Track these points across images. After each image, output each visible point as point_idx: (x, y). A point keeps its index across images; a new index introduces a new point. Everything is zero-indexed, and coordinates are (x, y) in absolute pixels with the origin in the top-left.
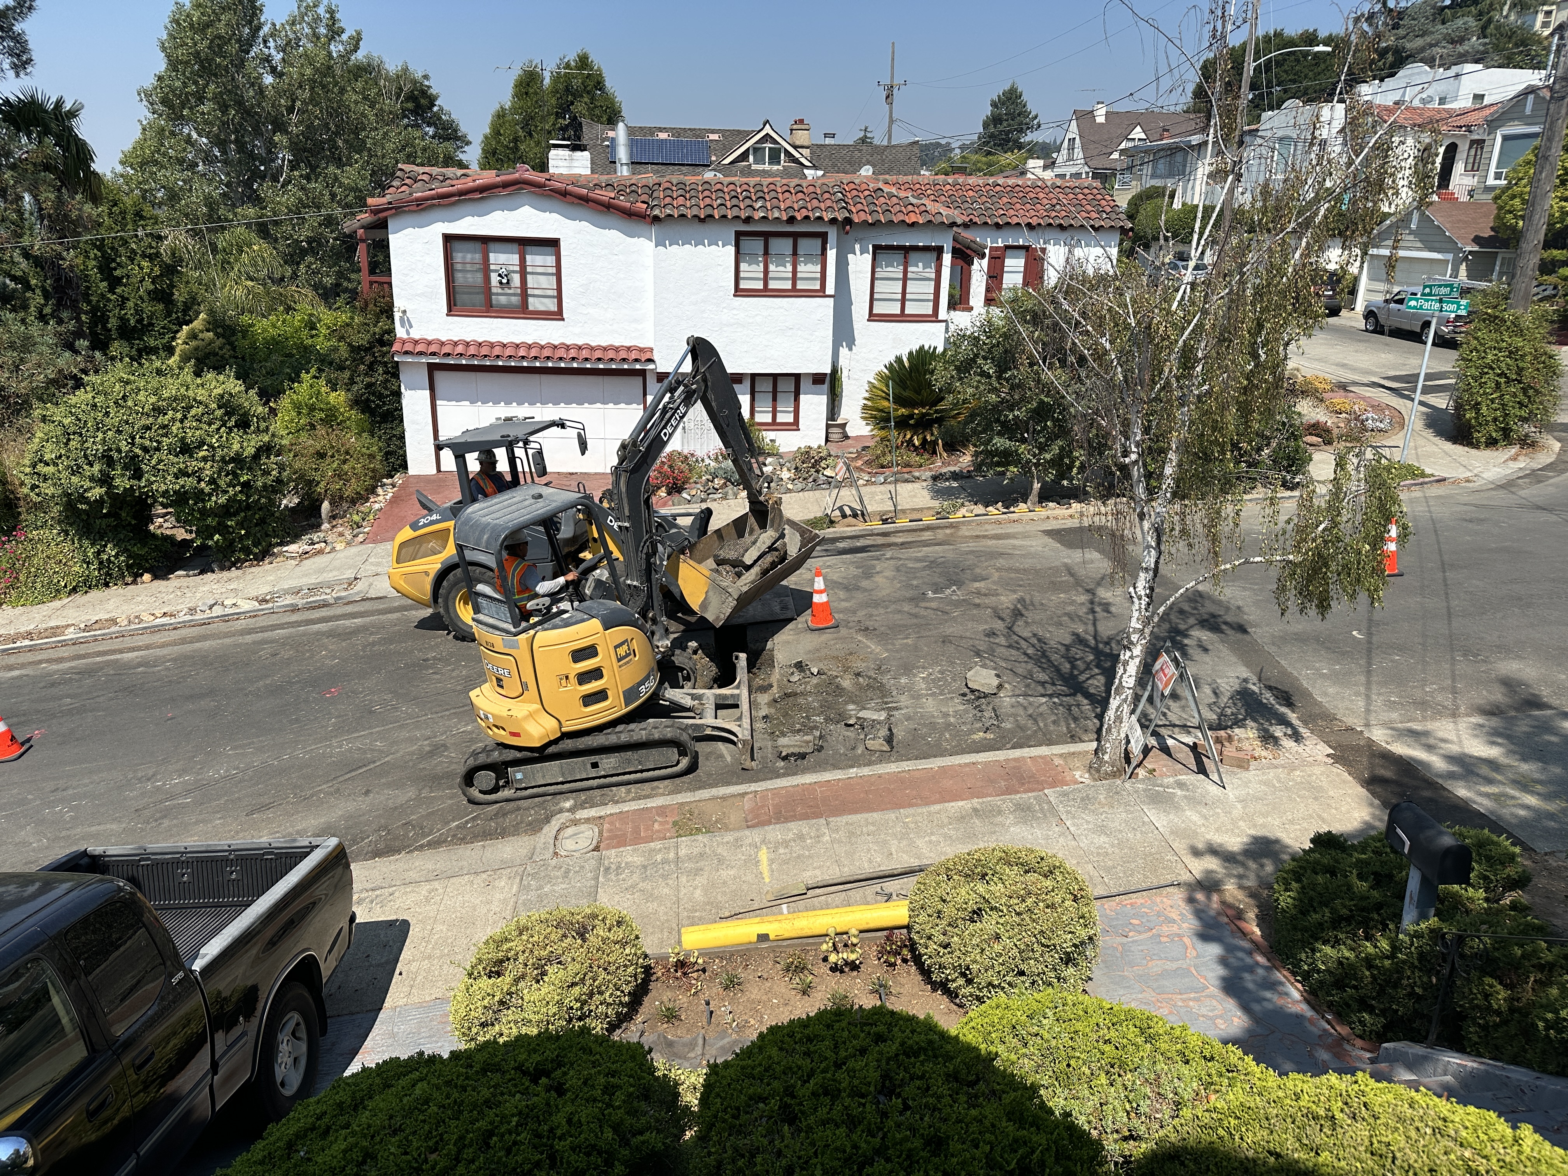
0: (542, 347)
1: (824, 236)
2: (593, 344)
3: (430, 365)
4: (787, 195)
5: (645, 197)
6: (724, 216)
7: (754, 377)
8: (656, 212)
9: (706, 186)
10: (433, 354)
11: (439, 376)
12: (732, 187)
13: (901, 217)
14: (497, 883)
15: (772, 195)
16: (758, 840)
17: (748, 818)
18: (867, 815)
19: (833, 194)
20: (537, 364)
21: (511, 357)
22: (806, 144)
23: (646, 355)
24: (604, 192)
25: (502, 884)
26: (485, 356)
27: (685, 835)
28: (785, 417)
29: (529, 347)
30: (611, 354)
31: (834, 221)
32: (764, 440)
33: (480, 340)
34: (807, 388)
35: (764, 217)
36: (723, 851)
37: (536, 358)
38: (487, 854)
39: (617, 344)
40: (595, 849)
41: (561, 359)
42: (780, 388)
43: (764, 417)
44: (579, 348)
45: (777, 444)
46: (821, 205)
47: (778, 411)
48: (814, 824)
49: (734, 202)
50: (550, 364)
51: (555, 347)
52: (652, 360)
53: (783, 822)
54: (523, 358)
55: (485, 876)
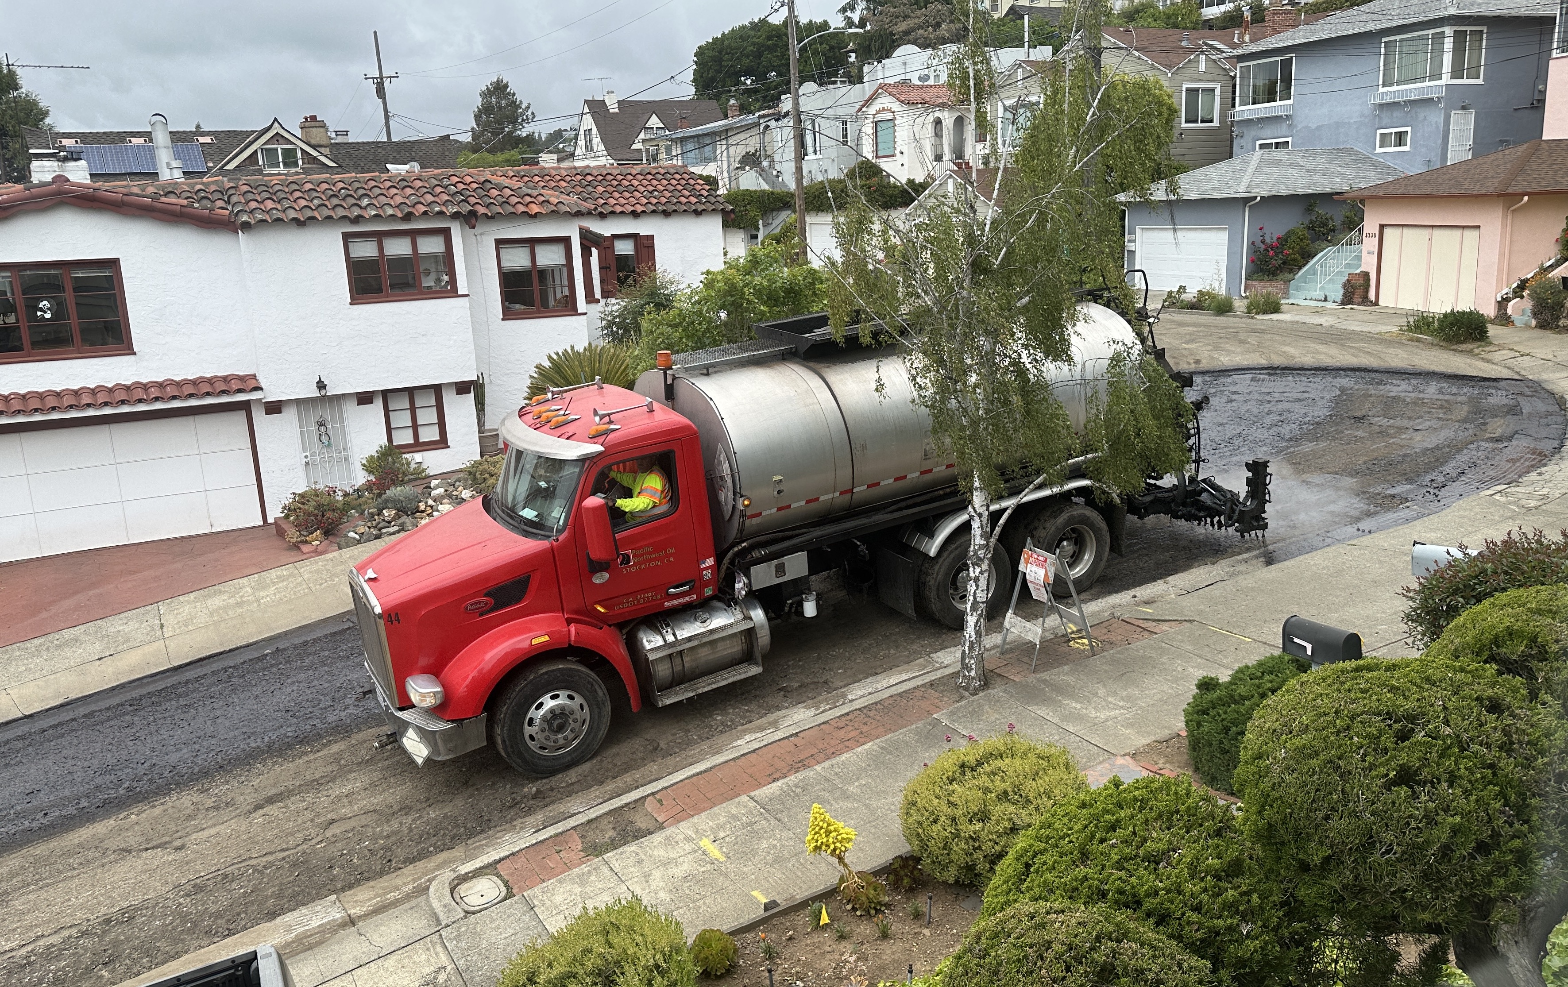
0: (110, 390)
1: (446, 233)
2: (178, 379)
4: (393, 191)
5: (220, 203)
6: (329, 218)
7: (386, 394)
8: (245, 218)
9: (295, 187)
12: (324, 186)
13: (520, 208)
14: (416, 958)
15: (377, 191)
16: (691, 833)
17: (661, 819)
18: (785, 780)
19: (446, 187)
20: (107, 411)
21: (71, 407)
22: (322, 143)
23: (250, 383)
24: (172, 199)
25: (423, 957)
26: (36, 410)
27: (605, 853)
28: (429, 434)
29: (93, 392)
30: (206, 388)
31: (456, 216)
32: (408, 464)
33: (22, 392)
34: (450, 399)
35: (376, 216)
36: (659, 853)
37: (106, 404)
38: (376, 939)
39: (208, 375)
40: (510, 895)
41: (140, 401)
42: (418, 404)
43: (404, 438)
44: (161, 385)
45: (424, 466)
46: (436, 199)
47: (420, 430)
48: (739, 803)
49: (335, 201)
50: (125, 409)
51: (127, 388)
52: (261, 389)
53: (704, 810)
54: (89, 405)
55: (395, 957)
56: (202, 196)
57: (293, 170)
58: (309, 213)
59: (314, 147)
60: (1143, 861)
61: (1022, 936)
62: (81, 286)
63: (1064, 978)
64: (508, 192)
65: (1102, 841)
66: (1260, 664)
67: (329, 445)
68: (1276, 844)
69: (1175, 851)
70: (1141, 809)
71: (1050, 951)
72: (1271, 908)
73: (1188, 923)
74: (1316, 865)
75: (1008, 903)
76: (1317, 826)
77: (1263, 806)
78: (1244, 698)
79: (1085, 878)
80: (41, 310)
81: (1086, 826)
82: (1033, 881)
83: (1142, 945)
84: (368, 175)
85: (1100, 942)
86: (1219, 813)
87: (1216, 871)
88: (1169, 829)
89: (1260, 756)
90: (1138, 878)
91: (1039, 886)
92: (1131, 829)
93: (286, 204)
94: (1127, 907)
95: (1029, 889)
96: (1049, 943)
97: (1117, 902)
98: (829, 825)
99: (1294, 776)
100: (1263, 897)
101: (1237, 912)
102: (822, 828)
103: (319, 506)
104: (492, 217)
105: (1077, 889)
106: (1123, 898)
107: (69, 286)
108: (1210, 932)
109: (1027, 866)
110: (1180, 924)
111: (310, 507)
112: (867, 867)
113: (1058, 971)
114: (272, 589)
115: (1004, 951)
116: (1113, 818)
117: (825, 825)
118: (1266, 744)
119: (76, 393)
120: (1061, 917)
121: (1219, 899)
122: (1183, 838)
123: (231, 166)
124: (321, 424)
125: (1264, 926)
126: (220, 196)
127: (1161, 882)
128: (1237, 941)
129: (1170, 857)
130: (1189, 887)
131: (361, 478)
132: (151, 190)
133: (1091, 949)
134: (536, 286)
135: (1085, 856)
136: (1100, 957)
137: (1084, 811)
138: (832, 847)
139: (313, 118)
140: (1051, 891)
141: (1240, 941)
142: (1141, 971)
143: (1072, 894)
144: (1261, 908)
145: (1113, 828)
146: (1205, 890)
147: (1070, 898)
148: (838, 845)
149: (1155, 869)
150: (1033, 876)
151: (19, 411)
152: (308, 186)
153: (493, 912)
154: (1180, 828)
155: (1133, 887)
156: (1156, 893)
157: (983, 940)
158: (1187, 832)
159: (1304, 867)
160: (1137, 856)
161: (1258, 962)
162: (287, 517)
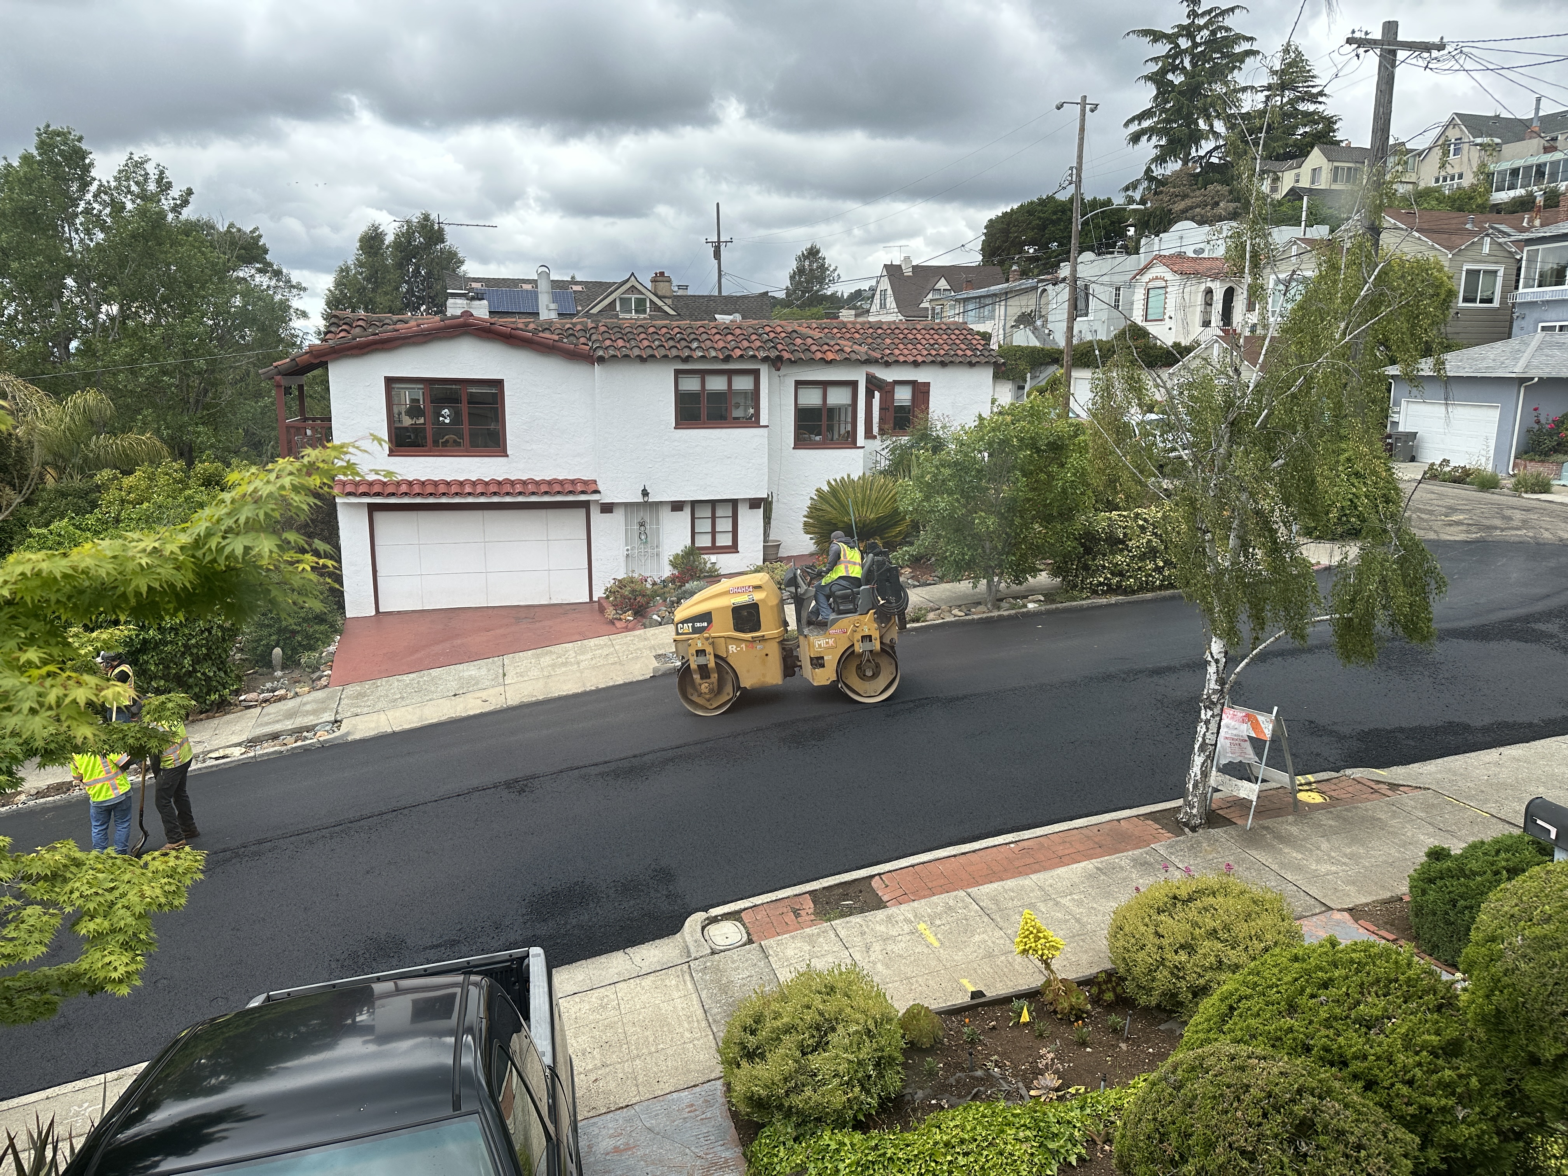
0: (487, 484)
1: (756, 373)
2: (537, 479)
3: (370, 505)
4: (718, 337)
5: (582, 340)
6: (665, 356)
7: (694, 504)
8: (601, 353)
9: (641, 330)
10: (378, 494)
11: (379, 516)
12: (664, 330)
13: (819, 355)
14: (667, 982)
15: (705, 336)
16: (910, 916)
17: (885, 898)
18: (1001, 883)
19: (760, 335)
20: (482, 500)
21: (457, 494)
22: (668, 294)
23: (591, 487)
24: (547, 335)
25: (673, 982)
26: (431, 494)
27: (835, 918)
28: (724, 540)
29: (474, 484)
30: (557, 488)
31: (766, 359)
32: (705, 563)
33: (423, 479)
34: (744, 513)
35: (702, 357)
36: (882, 928)
37: (482, 494)
38: (637, 959)
39: (561, 478)
40: (750, 941)
41: (508, 494)
42: (719, 513)
43: (704, 541)
44: (524, 483)
45: (717, 567)
46: (752, 345)
47: (718, 536)
48: (956, 896)
49: (671, 343)
50: (495, 499)
51: (499, 483)
52: (597, 492)
53: (924, 897)
54: (469, 494)
55: (651, 978)
56: (570, 333)
57: (642, 316)
58: (649, 352)
59: (660, 298)
60: (1354, 1023)
61: (1221, 1075)
62: (473, 400)
63: (1260, 1125)
64: (812, 342)
65: (1313, 996)
66: (1496, 841)
67: (646, 542)
68: (1503, 1031)
69: (1389, 1019)
70: (1358, 971)
71: (1247, 1094)
72: (1492, 1096)
73: (1397, 1095)
74: (1547, 1061)
75: (1208, 1041)
76: (1552, 1022)
77: (1492, 991)
78: (1474, 874)
79: (1291, 1030)
80: (443, 416)
81: (1296, 980)
82: (1235, 1024)
83: (1346, 1106)
84: (699, 323)
85: (1301, 1095)
86: (1440, 987)
87: (1433, 1047)
88: (1385, 996)
89: (1493, 939)
90: (1346, 1039)
91: (1241, 1029)
92: (1344, 989)
93: (633, 343)
94: (1332, 1065)
95: (1232, 1031)
96: (1248, 1086)
97: (1321, 1058)
98: (1039, 932)
99: (1531, 965)
100: (1484, 1083)
101: (1453, 1093)
102: (1032, 933)
103: (633, 591)
104: (795, 362)
105: (1281, 1039)
106: (1329, 1057)
107: (464, 399)
108: (1421, 1107)
109: (1232, 1008)
110: (1388, 1094)
111: (626, 592)
112: (1072, 975)
113: (1254, 1115)
114: (589, 656)
115: (1199, 1086)
116: (1325, 976)
117: (1035, 931)
118: (1502, 928)
119: (461, 484)
120: (1263, 1064)
121: (1435, 1077)
122: (1400, 1007)
123: (593, 311)
124: (642, 524)
125: (1482, 1113)
126: (581, 334)
127: (1371, 1047)
128: (1450, 1123)
129: (1383, 1023)
130: (1401, 1058)
131: (667, 571)
132: (532, 326)
133: (1291, 1101)
134: (824, 422)
135: (1292, 1009)
136: (1299, 1110)
137: (1296, 965)
138: (1040, 952)
139: (662, 274)
140: (1253, 1037)
141: (1454, 1123)
142: (1341, 1133)
143: (1276, 1042)
144: (1480, 1092)
145: (1325, 985)
146: (1420, 1064)
147: (1273, 1046)
148: (1046, 952)
149: (1366, 1034)
150: (1236, 1018)
151: (419, 494)
152: (652, 330)
153: (734, 954)
154: (1397, 997)
155: (1340, 1047)
156: (1365, 1057)
157: (1180, 1072)
158: (1405, 1002)
159: (1534, 1061)
160: (1346, 1017)
161: (1472, 1149)
162: (608, 597)
